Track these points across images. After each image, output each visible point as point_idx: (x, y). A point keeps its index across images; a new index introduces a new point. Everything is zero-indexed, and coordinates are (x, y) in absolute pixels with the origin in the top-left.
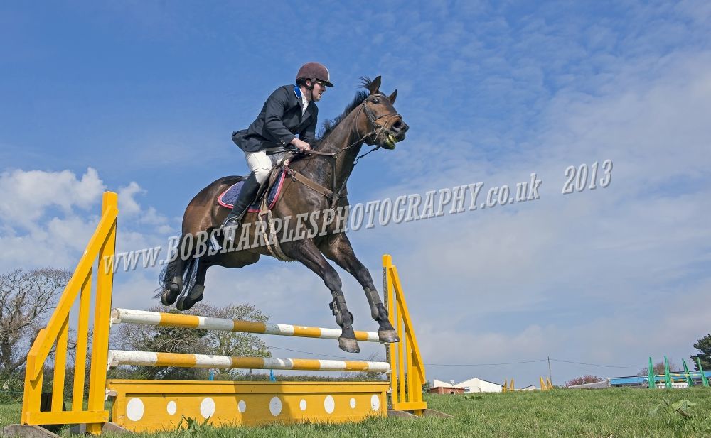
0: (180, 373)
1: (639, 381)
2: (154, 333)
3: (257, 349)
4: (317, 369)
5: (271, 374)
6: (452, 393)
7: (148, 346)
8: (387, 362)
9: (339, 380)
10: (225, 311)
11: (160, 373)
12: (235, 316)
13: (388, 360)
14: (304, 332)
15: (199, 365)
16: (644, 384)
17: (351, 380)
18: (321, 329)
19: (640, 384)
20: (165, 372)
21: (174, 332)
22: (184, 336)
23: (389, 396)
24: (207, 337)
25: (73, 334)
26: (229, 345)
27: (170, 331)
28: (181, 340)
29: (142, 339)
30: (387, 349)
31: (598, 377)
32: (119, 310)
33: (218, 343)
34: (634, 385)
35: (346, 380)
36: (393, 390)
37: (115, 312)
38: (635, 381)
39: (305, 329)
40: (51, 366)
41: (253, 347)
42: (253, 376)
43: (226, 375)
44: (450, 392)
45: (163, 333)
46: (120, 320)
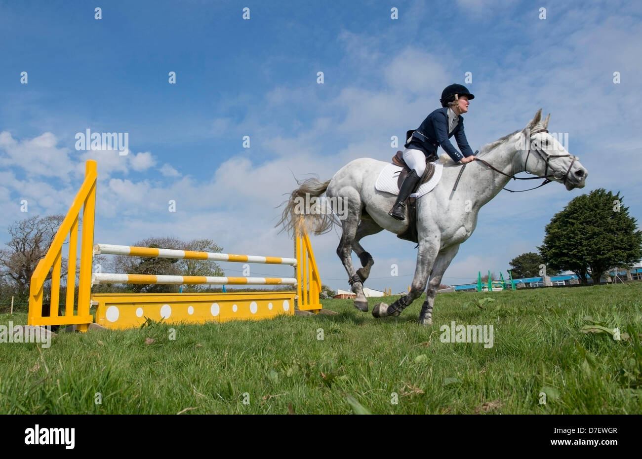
0: (158, 288)
1: (473, 287)
2: (139, 261)
3: (214, 271)
4: (245, 283)
5: (224, 288)
6: (349, 298)
7: (135, 270)
8: (294, 278)
9: (272, 291)
10: (191, 244)
11: (144, 288)
12: (198, 247)
13: (295, 277)
14: (236, 258)
15: (159, 282)
16: (476, 289)
17: (280, 290)
18: (248, 256)
19: (474, 289)
20: (148, 288)
21: (154, 260)
22: (161, 262)
23: (296, 301)
24: (178, 262)
25: (80, 262)
26: (194, 268)
27: (151, 259)
28: (159, 265)
29: (131, 265)
30: (295, 269)
31: (447, 285)
32: (99, 244)
33: (186, 267)
34: (470, 290)
35: (277, 291)
36: (299, 297)
37: (97, 246)
38: (471, 287)
39: (236, 256)
40: (64, 285)
41: (212, 270)
42: (212, 289)
43: (192, 289)
44: (347, 297)
45: (146, 261)
46: (100, 252)
